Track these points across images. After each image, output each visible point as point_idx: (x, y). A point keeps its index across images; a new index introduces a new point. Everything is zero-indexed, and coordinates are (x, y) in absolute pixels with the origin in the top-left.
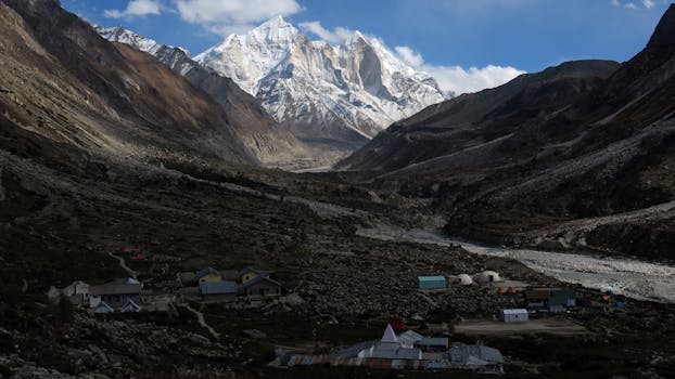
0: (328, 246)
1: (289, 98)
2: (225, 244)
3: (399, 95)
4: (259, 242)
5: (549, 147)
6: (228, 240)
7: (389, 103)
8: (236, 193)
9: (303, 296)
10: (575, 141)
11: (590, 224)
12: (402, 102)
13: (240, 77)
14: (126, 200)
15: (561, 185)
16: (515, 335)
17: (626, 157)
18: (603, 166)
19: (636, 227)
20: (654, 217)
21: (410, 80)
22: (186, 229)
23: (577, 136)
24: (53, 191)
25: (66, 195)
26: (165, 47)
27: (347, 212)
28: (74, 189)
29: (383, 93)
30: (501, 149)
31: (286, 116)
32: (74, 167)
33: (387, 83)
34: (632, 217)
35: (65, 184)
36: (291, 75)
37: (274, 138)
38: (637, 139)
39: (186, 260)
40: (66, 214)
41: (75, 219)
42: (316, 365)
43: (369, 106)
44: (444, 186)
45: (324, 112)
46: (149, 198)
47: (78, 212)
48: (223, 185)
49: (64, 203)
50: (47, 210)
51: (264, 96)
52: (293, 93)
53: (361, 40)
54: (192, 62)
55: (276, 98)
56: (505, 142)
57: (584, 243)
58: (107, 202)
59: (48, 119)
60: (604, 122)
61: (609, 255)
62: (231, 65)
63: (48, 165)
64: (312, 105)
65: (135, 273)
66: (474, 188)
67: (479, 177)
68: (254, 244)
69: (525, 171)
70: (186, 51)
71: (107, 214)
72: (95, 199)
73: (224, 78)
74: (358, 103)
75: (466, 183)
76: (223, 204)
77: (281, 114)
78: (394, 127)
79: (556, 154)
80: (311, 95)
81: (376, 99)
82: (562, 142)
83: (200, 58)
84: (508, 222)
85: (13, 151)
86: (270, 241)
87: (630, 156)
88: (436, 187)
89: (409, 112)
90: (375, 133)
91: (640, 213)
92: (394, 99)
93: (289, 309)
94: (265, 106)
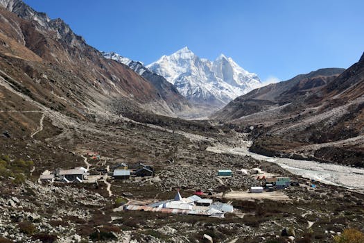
0: (186, 155)
1: (189, 85)
2: (137, 153)
3: (241, 84)
4: (153, 152)
5: (308, 109)
6: (139, 151)
7: (237, 88)
8: (153, 129)
9: (161, 178)
10: (320, 107)
11: (317, 146)
12: (243, 88)
13: (167, 76)
14: (98, 131)
15: (307, 128)
16: (252, 199)
17: (341, 114)
18: (329, 119)
19: (338, 148)
20: (347, 144)
21: (246, 77)
22: (122, 145)
23: (321, 104)
24: (66, 127)
25: (72, 128)
26: (133, 62)
27: (204, 139)
28: (76, 126)
29: (233, 83)
30: (285, 110)
31: (188, 94)
32: (80, 116)
33: (236, 78)
34: (337, 144)
35: (72, 123)
36: (190, 74)
37: (181, 104)
38: (346, 106)
39: (115, 159)
40: (69, 137)
41: (73, 139)
42: (138, 210)
43: (227, 89)
44: (256, 127)
45: (206, 92)
46: (110, 130)
47: (75, 136)
48: (148, 125)
49: (70, 132)
50: (61, 136)
51: (179, 84)
52: (191, 83)
53: (223, 58)
54: (145, 69)
55: (183, 85)
56: (287, 107)
57: (313, 156)
58: (89, 132)
59: (72, 94)
60: (335, 98)
61: (324, 162)
62: (163, 70)
63: (67, 115)
64: (200, 88)
65: (89, 165)
66: (268, 129)
67: (273, 123)
68: (151, 153)
69: (294, 121)
70: (142, 63)
71: (88, 137)
72: (84, 131)
73: (160, 76)
74: (222, 88)
75: (266, 126)
76: (144, 134)
77: (185, 93)
78: (238, 99)
79: (310, 113)
80: (200, 84)
81: (230, 86)
82: (314, 107)
83: (148, 67)
84: (280, 145)
85: (52, 108)
86: (158, 152)
87: (342, 114)
88: (252, 128)
89: (246, 92)
90: (229, 101)
91: (342, 142)
92: (238, 86)
93: (152, 184)
94: (178, 89)
